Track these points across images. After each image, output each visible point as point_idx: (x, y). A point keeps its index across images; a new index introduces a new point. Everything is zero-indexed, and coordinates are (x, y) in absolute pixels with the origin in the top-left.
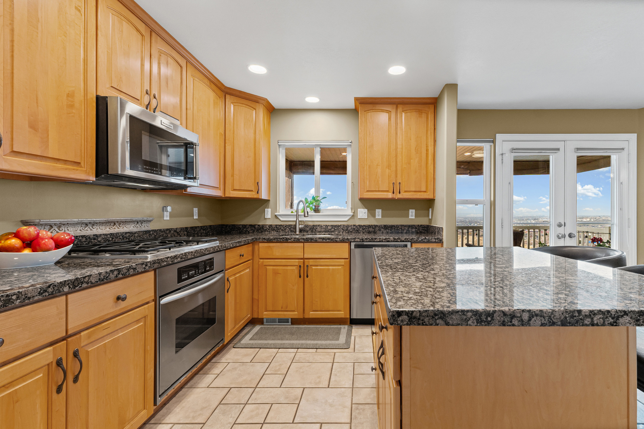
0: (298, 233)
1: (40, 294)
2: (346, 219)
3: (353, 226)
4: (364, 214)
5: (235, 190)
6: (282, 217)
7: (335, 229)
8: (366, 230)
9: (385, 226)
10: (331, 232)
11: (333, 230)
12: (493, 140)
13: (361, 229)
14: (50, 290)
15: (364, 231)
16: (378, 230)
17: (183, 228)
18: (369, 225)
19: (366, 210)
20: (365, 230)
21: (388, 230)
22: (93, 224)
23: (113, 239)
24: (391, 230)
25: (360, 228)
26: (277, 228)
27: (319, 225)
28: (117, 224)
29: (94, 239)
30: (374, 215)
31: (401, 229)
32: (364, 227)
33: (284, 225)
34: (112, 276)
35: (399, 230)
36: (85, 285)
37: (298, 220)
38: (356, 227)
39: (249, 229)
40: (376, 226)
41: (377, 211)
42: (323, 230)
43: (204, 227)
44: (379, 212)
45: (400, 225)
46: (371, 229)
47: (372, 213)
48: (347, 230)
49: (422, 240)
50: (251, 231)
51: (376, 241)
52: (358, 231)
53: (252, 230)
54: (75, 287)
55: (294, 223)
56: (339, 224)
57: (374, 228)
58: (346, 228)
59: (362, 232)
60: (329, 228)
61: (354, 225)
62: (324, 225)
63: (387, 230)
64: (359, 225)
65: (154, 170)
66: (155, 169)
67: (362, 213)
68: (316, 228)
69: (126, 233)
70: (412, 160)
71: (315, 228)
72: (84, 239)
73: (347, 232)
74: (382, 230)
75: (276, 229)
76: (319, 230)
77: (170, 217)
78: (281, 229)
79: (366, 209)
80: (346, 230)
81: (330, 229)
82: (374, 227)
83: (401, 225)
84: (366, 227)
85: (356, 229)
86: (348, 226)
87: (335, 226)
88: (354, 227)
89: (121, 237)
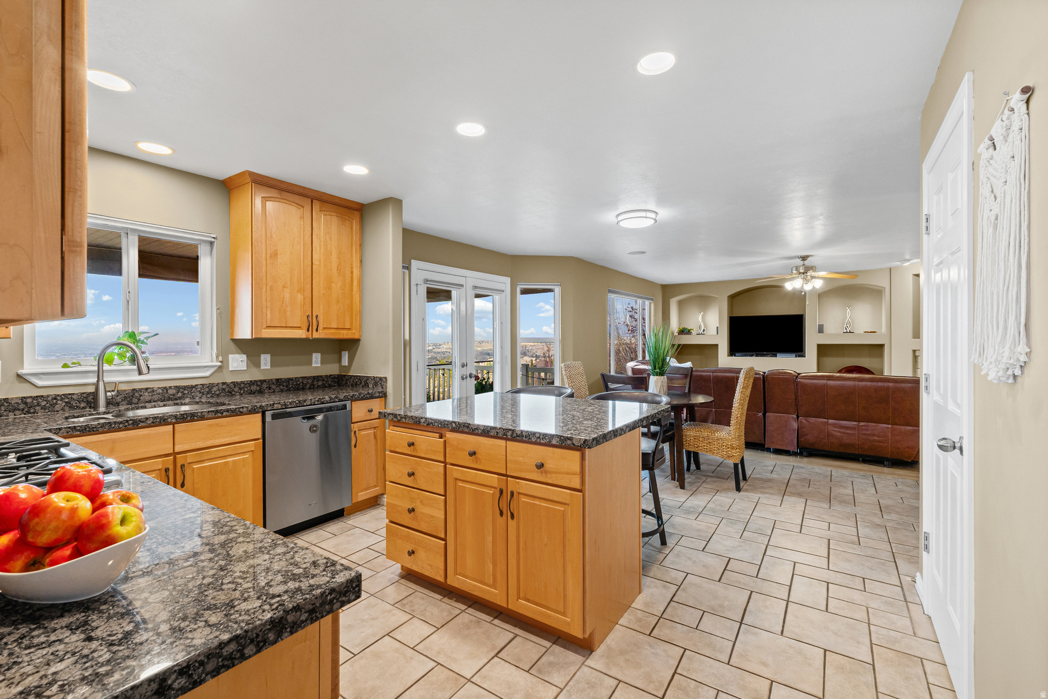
0: (102, 409)
2: (207, 374)
3: (220, 385)
4: (241, 364)
6: (42, 379)
7: (184, 394)
8: (246, 389)
9: (277, 380)
10: (176, 399)
11: (180, 395)
13: (236, 389)
15: (242, 392)
16: (267, 388)
18: (251, 381)
19: (244, 357)
20: (244, 390)
21: (283, 386)
24: (287, 387)
25: (235, 387)
26: (26, 403)
27: (147, 389)
30: (258, 365)
31: (302, 383)
32: (242, 385)
33: (48, 396)
35: (299, 384)
37: (101, 384)
38: (228, 385)
40: (262, 381)
41: (263, 357)
42: (156, 397)
44: (266, 360)
45: (300, 377)
46: (254, 388)
47: (254, 361)
48: (209, 392)
51: (305, 404)
52: (231, 393)
55: (91, 389)
56: (194, 383)
57: (259, 385)
58: (207, 390)
59: (237, 394)
60: (171, 392)
61: (224, 384)
62: (159, 388)
63: (281, 387)
64: (232, 382)
67: (238, 362)
68: (141, 396)
71: (137, 394)
73: (208, 396)
74: (273, 387)
75: (22, 406)
76: (148, 398)
78: (38, 405)
79: (244, 355)
80: (208, 393)
81: (174, 395)
82: (259, 383)
83: (302, 377)
84: (246, 384)
85: (227, 390)
86: (211, 386)
87: (185, 388)
88: (224, 387)
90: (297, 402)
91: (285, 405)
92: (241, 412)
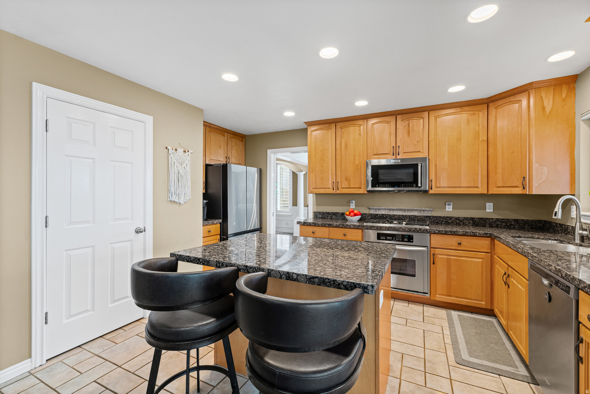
1: (321, 225)
5: (498, 187)
14: (323, 224)
17: (467, 218)
22: (393, 210)
23: (403, 218)
28: (406, 211)
29: (393, 216)
34: (341, 226)
36: (332, 226)
37: (578, 223)
39: (559, 229)
43: (503, 219)
50: (560, 232)
53: (561, 230)
54: (329, 226)
69: (412, 216)
72: (388, 216)
77: (453, 209)
89: (408, 217)
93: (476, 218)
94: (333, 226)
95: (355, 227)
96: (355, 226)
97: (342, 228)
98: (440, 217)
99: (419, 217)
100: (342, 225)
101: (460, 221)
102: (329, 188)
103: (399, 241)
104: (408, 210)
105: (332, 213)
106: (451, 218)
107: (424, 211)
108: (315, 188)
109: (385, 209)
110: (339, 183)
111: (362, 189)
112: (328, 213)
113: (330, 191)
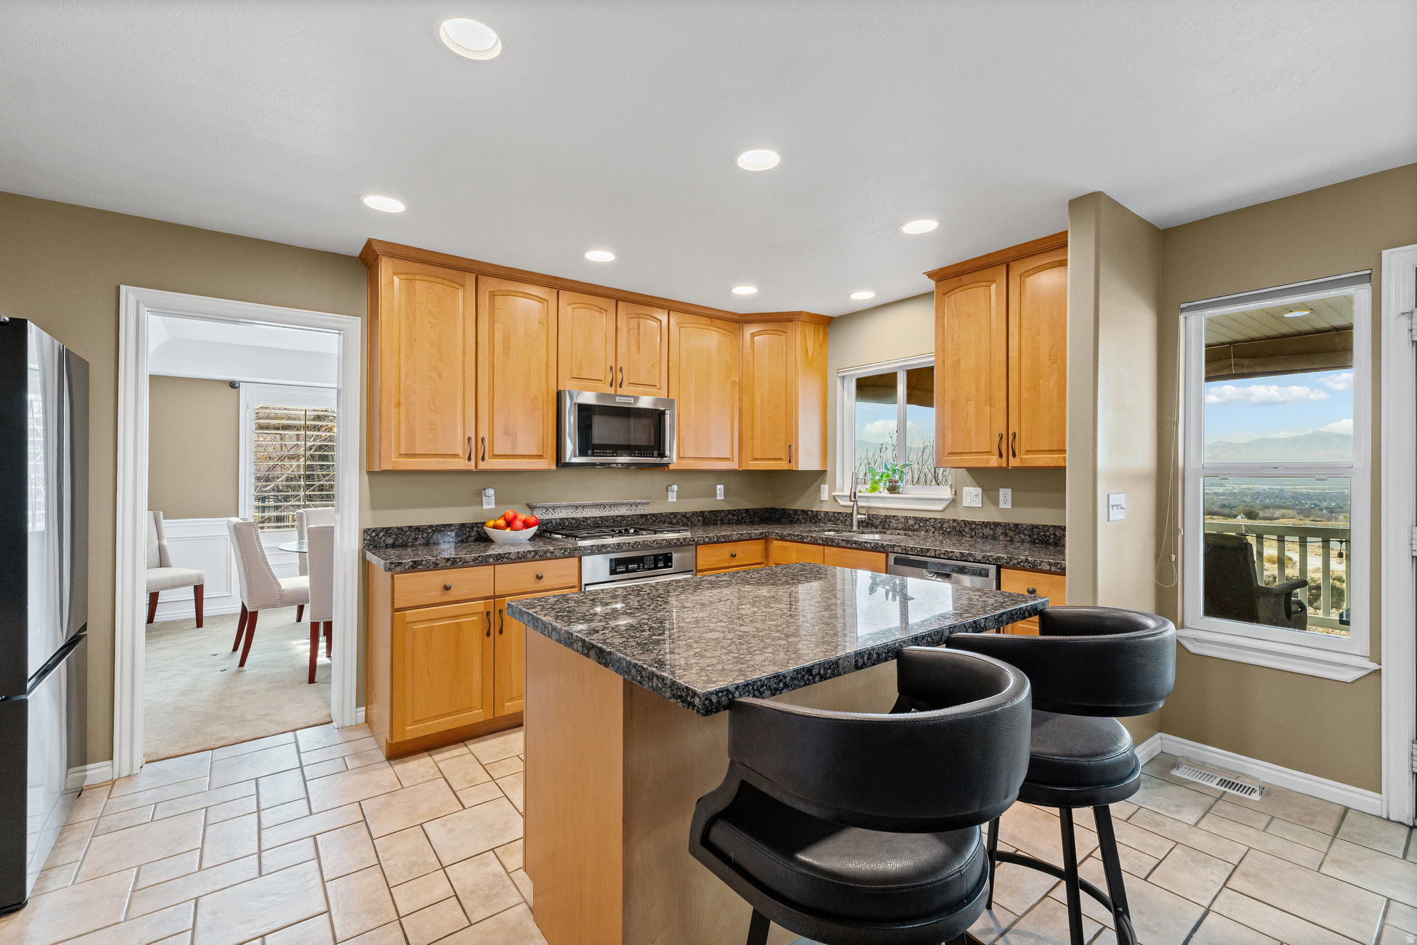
0: (855, 528)
1: (473, 561)
2: (940, 507)
3: (951, 522)
4: (975, 499)
5: (755, 459)
6: (841, 500)
7: (920, 526)
8: (977, 531)
9: (1016, 525)
10: (914, 531)
11: (917, 526)
12: (1369, 272)
13: (967, 530)
14: (480, 559)
15: (973, 533)
16: (1002, 533)
17: (696, 512)
18: (983, 522)
19: (979, 490)
20: (976, 533)
21: (1024, 534)
22: (584, 507)
23: (602, 522)
24: (1030, 537)
25: (965, 527)
26: (834, 517)
27: (894, 516)
28: (607, 507)
29: (584, 522)
30: (995, 502)
31: (1054, 534)
32: (974, 526)
33: (844, 513)
34: (529, 556)
35: (1049, 537)
36: (505, 560)
37: (855, 506)
38: (958, 523)
39: (801, 517)
40: (997, 524)
41: (1002, 492)
42: (900, 526)
43: (734, 511)
44: (1005, 495)
45: (1051, 526)
46: (987, 531)
47: (990, 496)
48: (942, 528)
49: (1019, 563)
50: (803, 521)
52: (961, 533)
53: (804, 518)
54: (498, 560)
55: (849, 511)
56: (928, 515)
57: (992, 529)
58: (939, 525)
59: (968, 535)
60: (911, 522)
61: (954, 521)
62: (902, 517)
63: (1021, 535)
64: (962, 521)
65: (606, 453)
66: (608, 451)
67: (972, 496)
68: (890, 522)
69: (617, 516)
70: (1041, 381)
71: (888, 520)
72: (574, 521)
73: (940, 532)
74: (1011, 534)
75: (833, 519)
76: (895, 525)
77: (677, 498)
78: (839, 519)
79: (978, 488)
80: (940, 529)
81: (912, 526)
82: (992, 526)
83: (1054, 526)
84: (978, 525)
85: (957, 528)
86: (942, 521)
87: (921, 520)
88: (955, 524)
89: (611, 520)
90: (918, 549)
91: (906, 549)
92: (866, 548)
93: (706, 511)
94: (508, 558)
95: (566, 553)
96: (565, 551)
97: (533, 560)
98: (661, 514)
99: (629, 519)
100: (533, 554)
101: (688, 518)
102: (456, 456)
103: (649, 569)
104: (611, 505)
105: (431, 527)
106: (675, 515)
107: (637, 505)
108: (407, 455)
109: (567, 507)
110: (486, 442)
111: (544, 459)
112: (418, 529)
113: (461, 464)
